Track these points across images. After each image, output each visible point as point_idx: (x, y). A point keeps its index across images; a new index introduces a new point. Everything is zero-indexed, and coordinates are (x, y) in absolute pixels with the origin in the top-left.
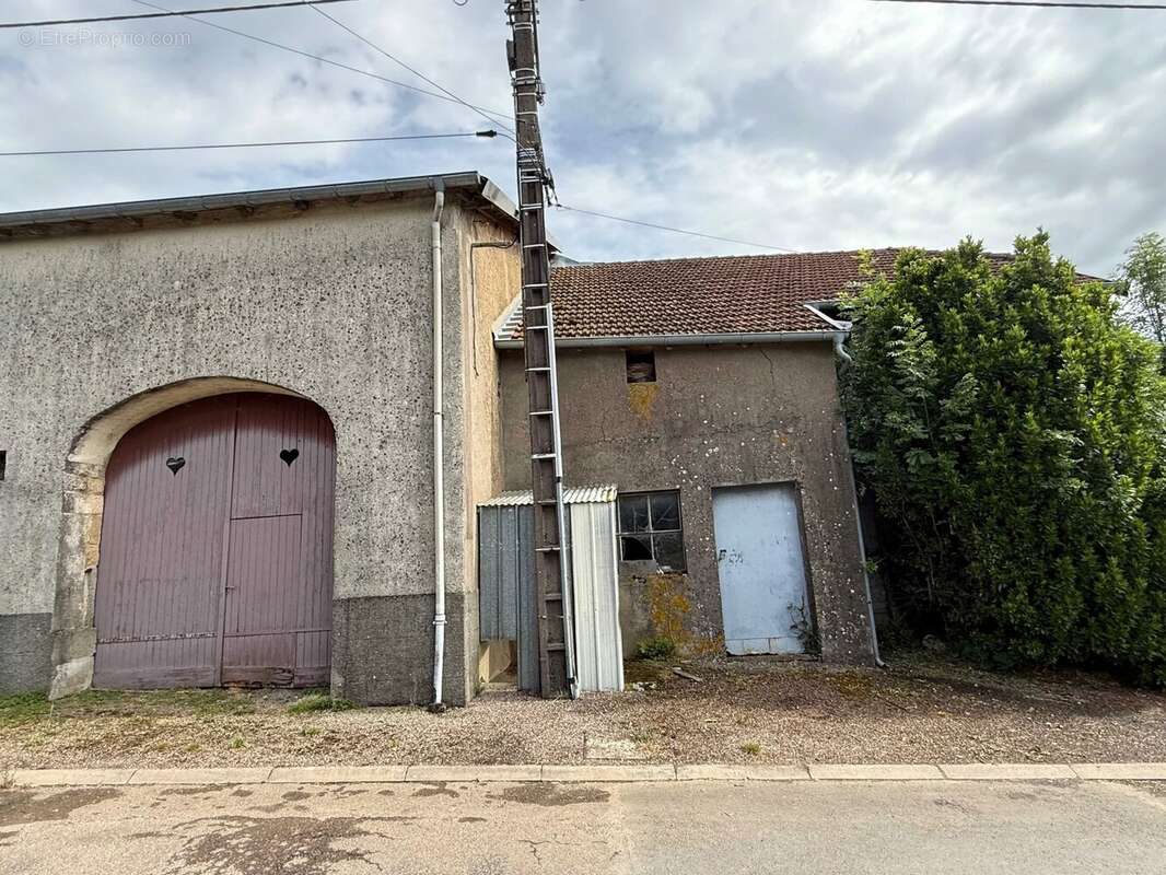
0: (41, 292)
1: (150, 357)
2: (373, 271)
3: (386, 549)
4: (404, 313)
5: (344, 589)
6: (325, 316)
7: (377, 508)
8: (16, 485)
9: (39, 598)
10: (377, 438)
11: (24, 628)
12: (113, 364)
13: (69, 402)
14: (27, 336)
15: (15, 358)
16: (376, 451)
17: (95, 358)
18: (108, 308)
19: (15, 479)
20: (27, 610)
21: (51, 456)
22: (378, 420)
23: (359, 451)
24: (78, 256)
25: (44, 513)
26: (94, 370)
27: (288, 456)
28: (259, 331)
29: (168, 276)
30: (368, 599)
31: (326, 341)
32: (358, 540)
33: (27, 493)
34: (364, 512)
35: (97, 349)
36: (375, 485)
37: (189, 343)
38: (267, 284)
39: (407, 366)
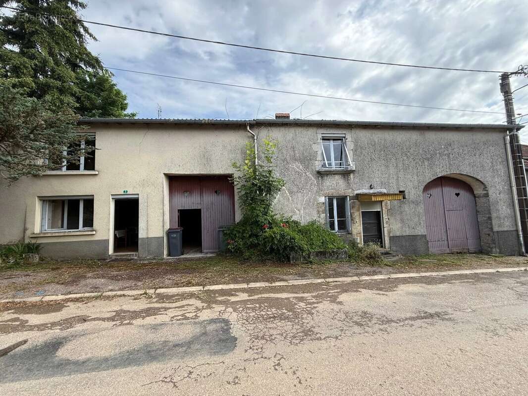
0: (406, 145)
1: (441, 167)
2: (491, 148)
3: (504, 219)
4: (500, 160)
5: (496, 229)
6: (482, 159)
7: (501, 210)
8: (410, 200)
9: (422, 231)
10: (498, 192)
11: (420, 239)
12: (431, 168)
13: (421, 178)
14: (405, 158)
15: (403, 164)
16: (498, 195)
17: (426, 166)
18: (426, 152)
19: (409, 199)
20: (420, 234)
21: (418, 192)
22: (498, 187)
23: (494, 195)
24: (414, 136)
25: (420, 208)
26: (426, 170)
27: (457, 195)
28: (467, 162)
29: (439, 144)
30: (502, 231)
31: (483, 166)
32: (497, 217)
33: (414, 203)
34: (498, 210)
35: (426, 163)
36: (499, 204)
37: (450, 164)
38: (465, 148)
39: (503, 174)
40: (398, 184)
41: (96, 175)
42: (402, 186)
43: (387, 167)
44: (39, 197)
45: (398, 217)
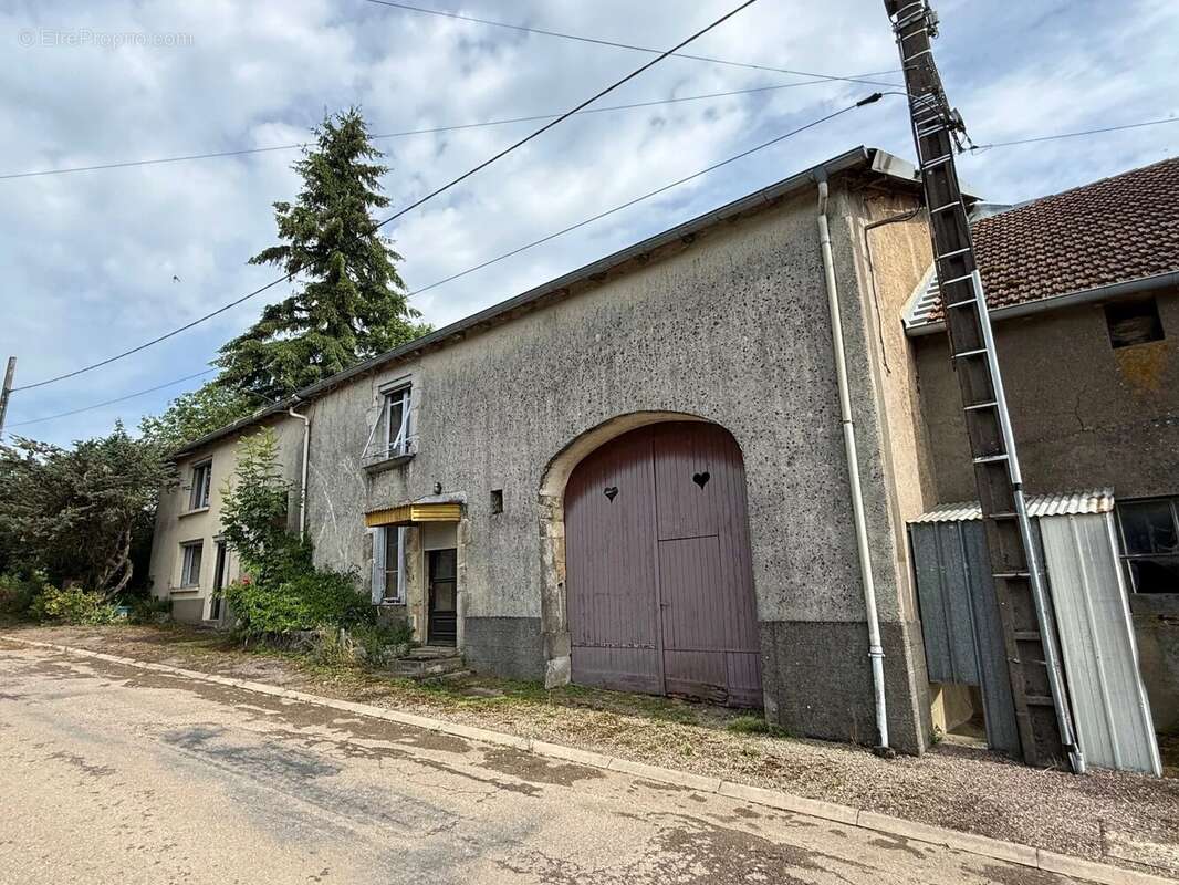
0: (511, 364)
1: (585, 403)
2: (761, 284)
3: (807, 571)
4: (798, 321)
5: (768, 611)
6: (720, 340)
7: (792, 528)
8: (511, 515)
9: (532, 605)
10: (784, 454)
11: (525, 629)
12: (561, 413)
13: (536, 447)
14: (506, 399)
15: (501, 417)
16: (784, 469)
17: (549, 410)
18: (553, 367)
19: (509, 511)
21: (529, 492)
22: (783, 435)
23: (768, 469)
24: (529, 331)
25: (529, 537)
26: (549, 420)
27: (701, 480)
28: (664, 366)
29: (590, 332)
30: (793, 623)
31: (723, 364)
32: (776, 562)
33: (517, 521)
34: (779, 532)
35: (549, 402)
36: (788, 504)
37: (611, 386)
38: (667, 320)
39: (808, 375)
40: (488, 475)
41: (207, 511)
42: (496, 477)
43: (470, 431)
44: (181, 543)
45: (484, 564)
